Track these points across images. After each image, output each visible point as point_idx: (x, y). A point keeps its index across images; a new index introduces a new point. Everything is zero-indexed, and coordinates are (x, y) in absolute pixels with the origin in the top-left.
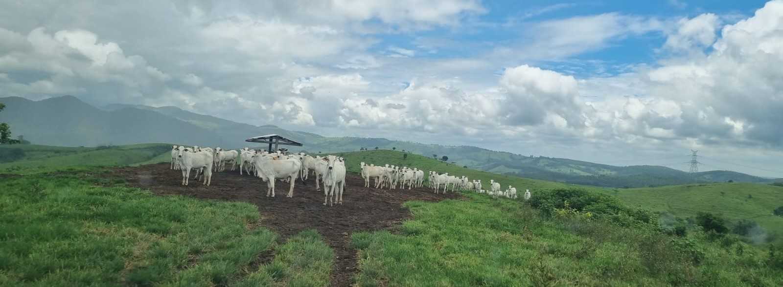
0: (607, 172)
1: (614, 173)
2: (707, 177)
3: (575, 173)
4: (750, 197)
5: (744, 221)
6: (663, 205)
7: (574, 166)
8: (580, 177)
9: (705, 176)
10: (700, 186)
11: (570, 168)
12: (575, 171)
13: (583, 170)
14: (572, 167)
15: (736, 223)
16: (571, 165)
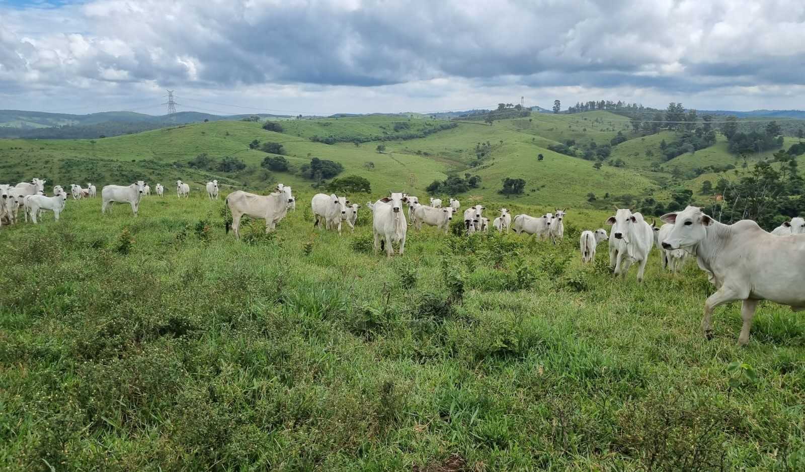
0: (70, 123)
1: (76, 123)
2: (174, 118)
3: (29, 126)
4: (228, 134)
5: (227, 158)
6: (148, 152)
7: (25, 118)
8: (34, 130)
9: (173, 118)
10: (180, 127)
11: (20, 122)
12: (28, 124)
13: (38, 122)
14: (23, 120)
15: (220, 161)
16: (21, 117)
